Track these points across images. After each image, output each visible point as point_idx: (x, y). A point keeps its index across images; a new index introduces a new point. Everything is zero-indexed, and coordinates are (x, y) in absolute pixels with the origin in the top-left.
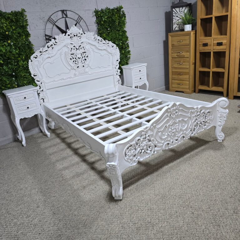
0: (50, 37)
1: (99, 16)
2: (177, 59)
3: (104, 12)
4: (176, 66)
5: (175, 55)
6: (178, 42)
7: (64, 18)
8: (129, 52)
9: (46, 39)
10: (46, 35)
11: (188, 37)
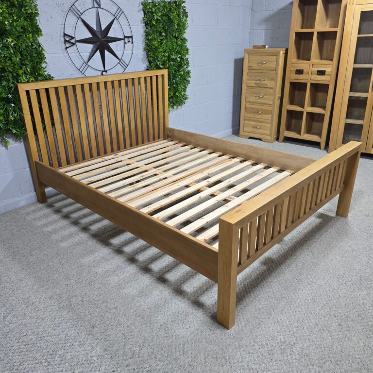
0: (73, 38)
1: (148, 12)
2: (255, 90)
3: (156, 6)
4: (252, 99)
5: (252, 83)
6: (259, 64)
7: (94, 9)
8: (188, 72)
9: (66, 41)
10: (65, 35)
11: (275, 57)
